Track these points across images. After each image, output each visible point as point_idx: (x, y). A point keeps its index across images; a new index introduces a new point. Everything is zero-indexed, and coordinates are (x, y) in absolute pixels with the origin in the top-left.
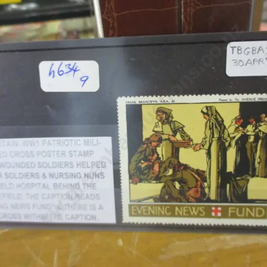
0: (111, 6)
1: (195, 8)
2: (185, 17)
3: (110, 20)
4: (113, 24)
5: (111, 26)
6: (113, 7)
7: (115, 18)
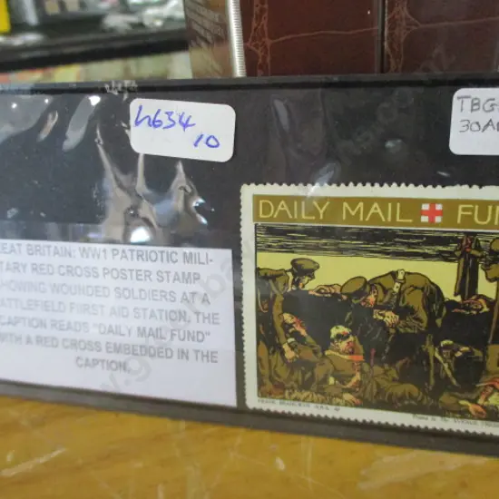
0: (263, 26)
1: (408, 29)
2: (391, 45)
3: (260, 52)
4: (264, 58)
5: (260, 61)
6: (265, 28)
7: (269, 48)
